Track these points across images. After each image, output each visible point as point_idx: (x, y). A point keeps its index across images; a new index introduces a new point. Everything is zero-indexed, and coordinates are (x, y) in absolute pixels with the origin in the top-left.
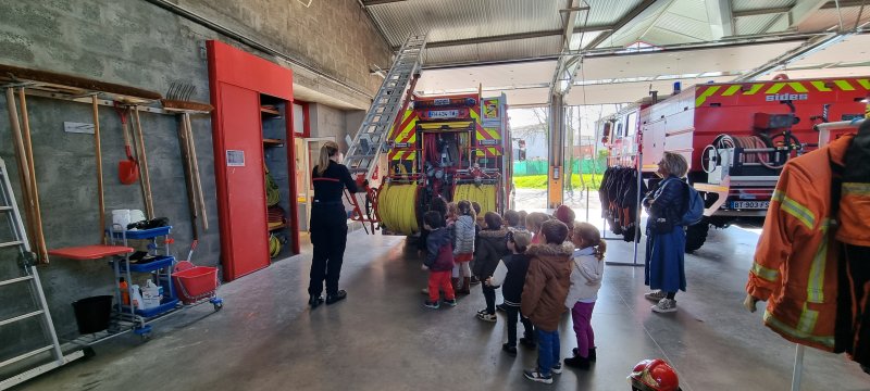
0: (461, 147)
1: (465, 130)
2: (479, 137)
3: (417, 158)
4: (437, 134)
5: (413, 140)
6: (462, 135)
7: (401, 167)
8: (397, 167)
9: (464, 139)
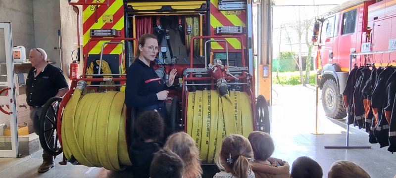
0: (188, 38)
1: (194, 14)
2: (214, 23)
3: (126, 51)
4: (154, 18)
5: (120, 25)
6: (189, 21)
7: (103, 64)
8: (96, 65)
9: (193, 26)
